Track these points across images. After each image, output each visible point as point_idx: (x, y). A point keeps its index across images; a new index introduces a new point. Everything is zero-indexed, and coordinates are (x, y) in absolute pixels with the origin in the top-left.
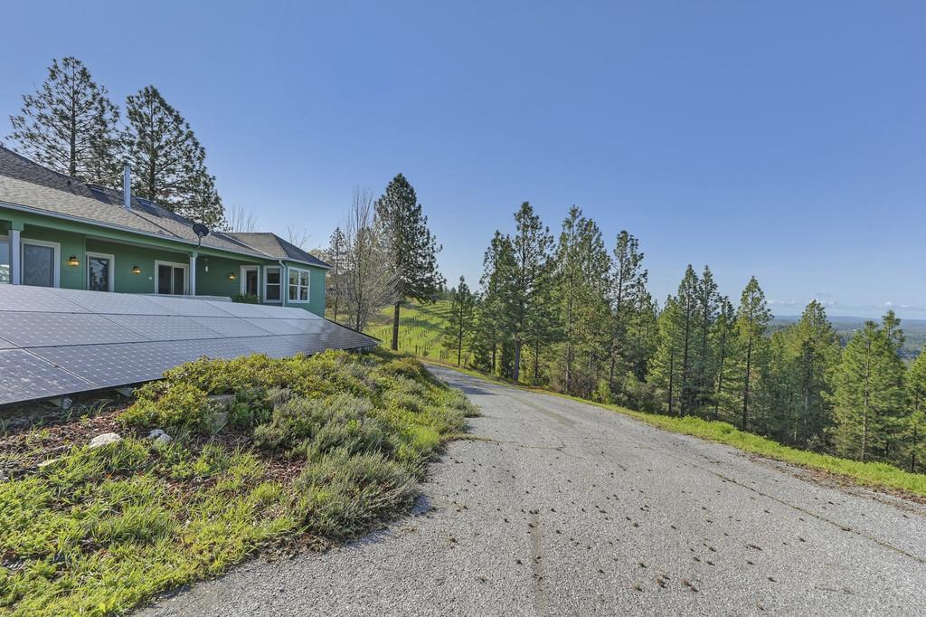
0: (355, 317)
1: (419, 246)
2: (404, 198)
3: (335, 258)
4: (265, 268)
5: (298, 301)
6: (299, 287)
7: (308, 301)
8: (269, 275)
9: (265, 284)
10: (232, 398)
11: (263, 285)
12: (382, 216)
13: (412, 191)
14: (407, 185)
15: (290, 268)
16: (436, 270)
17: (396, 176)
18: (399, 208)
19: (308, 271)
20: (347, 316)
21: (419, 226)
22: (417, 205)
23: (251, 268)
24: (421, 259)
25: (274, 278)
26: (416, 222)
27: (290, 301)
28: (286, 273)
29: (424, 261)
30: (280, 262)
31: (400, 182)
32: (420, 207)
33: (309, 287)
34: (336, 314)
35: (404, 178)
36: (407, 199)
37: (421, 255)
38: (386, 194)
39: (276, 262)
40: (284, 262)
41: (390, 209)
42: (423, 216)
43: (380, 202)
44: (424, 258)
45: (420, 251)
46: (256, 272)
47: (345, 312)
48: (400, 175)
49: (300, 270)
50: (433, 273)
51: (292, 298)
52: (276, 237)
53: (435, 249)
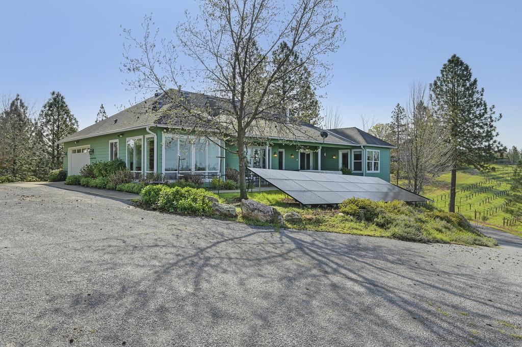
0: (413, 182)
1: (476, 117)
2: (458, 76)
3: (396, 130)
4: (353, 150)
5: (373, 171)
6: (373, 162)
7: (379, 171)
8: (354, 155)
9: (353, 161)
10: (365, 210)
11: (352, 161)
12: (437, 95)
13: (467, 68)
14: (462, 64)
15: (367, 150)
16: (494, 138)
17: (450, 58)
18: (454, 86)
19: (379, 151)
20: (407, 182)
21: (475, 99)
22: (472, 80)
23: (345, 151)
24: (477, 129)
25: (358, 157)
26: (471, 95)
27: (368, 172)
28: (365, 153)
29: (481, 131)
30: (362, 147)
31: (455, 62)
32: (475, 81)
33: (379, 162)
34: (398, 179)
35: (458, 58)
36: (461, 76)
37: (478, 125)
38: (440, 76)
39: (360, 147)
40: (364, 147)
41: (444, 88)
42: (479, 89)
43: (435, 84)
44: (481, 127)
45: (477, 122)
46: (348, 153)
47: (406, 178)
48: (454, 56)
49: (373, 151)
50: (491, 142)
51: (369, 170)
52: (358, 129)
53: (493, 118)
